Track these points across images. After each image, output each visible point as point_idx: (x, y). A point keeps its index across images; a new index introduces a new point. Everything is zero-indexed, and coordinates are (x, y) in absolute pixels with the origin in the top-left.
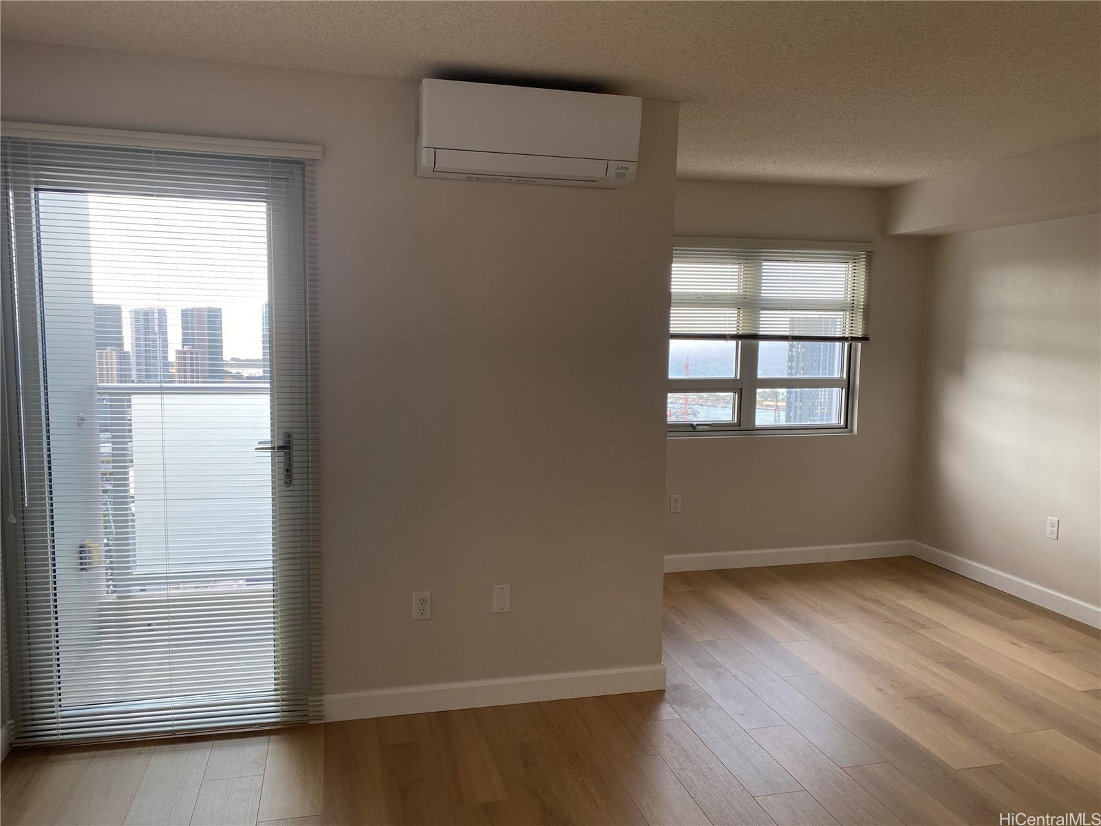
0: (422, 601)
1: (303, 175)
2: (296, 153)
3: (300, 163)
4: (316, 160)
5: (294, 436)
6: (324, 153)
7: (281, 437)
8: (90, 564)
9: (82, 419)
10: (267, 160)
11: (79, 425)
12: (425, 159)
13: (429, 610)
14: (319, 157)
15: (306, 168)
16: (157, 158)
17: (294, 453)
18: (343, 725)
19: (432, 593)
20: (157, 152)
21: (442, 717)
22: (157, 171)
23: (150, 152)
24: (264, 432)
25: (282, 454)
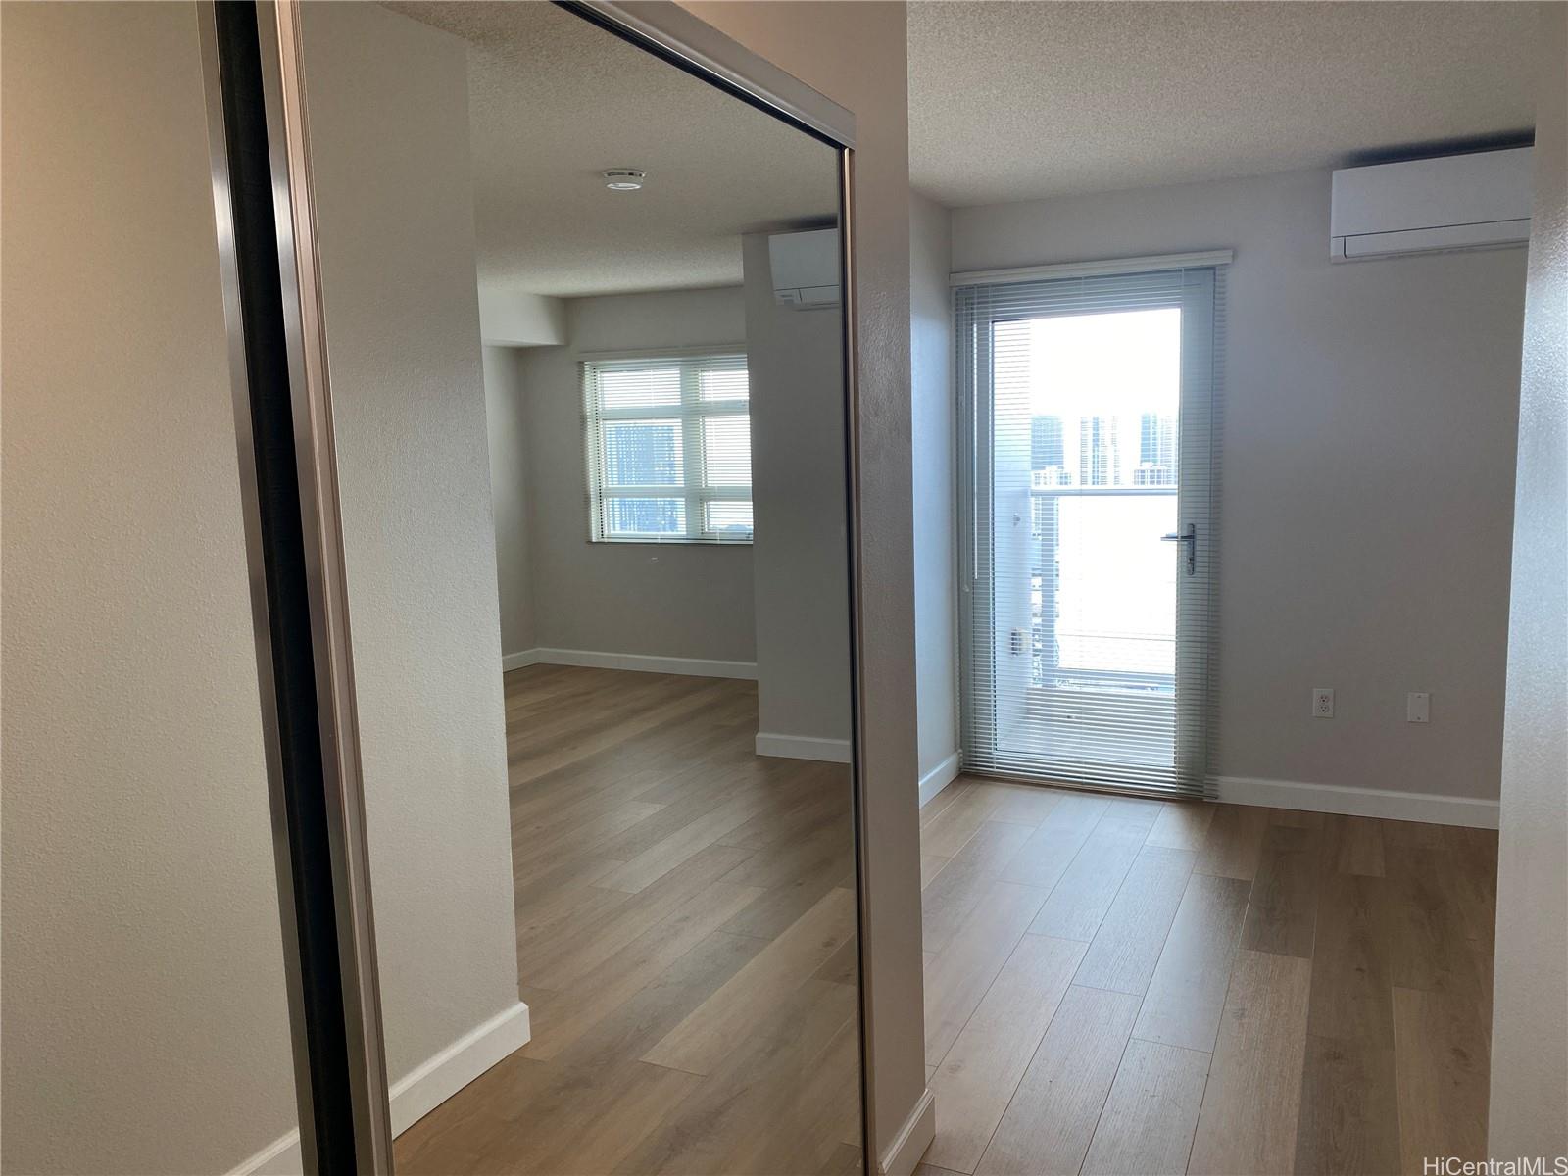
0: (1324, 699)
1: (1215, 280)
2: (1206, 260)
3: (1213, 268)
4: (1226, 264)
5: (1198, 526)
6: (1233, 256)
7: (1185, 527)
8: (1020, 649)
9: (1018, 519)
10: (1181, 270)
11: (1015, 524)
12: (1335, 249)
13: (1331, 707)
14: (1229, 261)
15: (1217, 273)
16: (1086, 284)
17: (1197, 542)
18: (1237, 808)
19: (1335, 691)
20: (1086, 278)
21: (1343, 820)
22: (1086, 294)
23: (1080, 279)
24: (1173, 528)
25: (1186, 543)
